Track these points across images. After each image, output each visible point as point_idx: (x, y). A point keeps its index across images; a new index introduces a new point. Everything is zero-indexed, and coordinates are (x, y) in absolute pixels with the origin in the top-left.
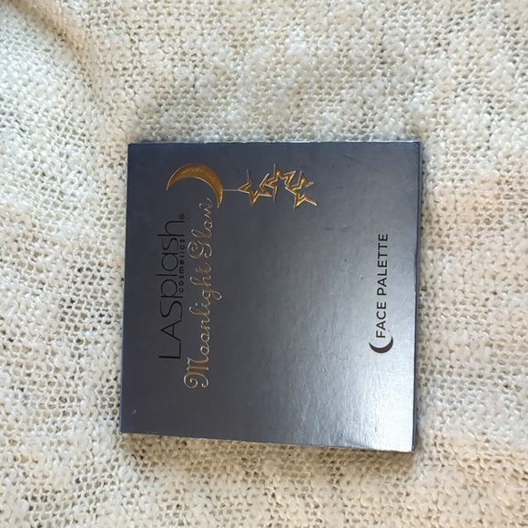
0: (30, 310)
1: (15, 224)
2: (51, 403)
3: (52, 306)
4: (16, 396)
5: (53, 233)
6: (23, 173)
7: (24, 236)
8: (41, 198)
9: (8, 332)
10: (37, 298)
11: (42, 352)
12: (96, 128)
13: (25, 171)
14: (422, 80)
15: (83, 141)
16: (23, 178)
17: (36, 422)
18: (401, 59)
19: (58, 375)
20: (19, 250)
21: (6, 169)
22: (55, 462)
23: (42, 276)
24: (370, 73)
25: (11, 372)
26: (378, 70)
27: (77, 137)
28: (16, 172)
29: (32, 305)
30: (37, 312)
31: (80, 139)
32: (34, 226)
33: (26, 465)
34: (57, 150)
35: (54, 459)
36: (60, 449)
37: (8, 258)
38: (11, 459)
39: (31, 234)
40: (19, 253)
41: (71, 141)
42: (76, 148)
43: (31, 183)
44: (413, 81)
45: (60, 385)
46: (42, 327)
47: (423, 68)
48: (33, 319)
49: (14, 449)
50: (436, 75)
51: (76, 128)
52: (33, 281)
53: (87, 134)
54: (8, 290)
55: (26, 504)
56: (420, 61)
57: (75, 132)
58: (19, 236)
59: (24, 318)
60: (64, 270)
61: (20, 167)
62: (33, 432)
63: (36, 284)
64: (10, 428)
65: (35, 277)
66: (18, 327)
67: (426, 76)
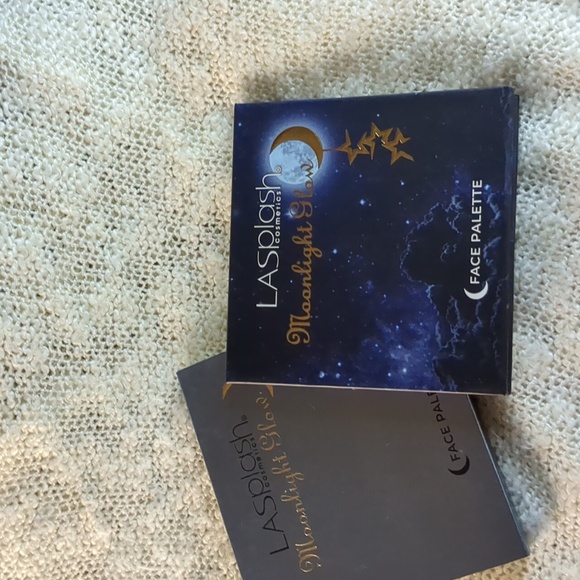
0: (72, 179)
1: (70, 97)
2: (79, 267)
3: (94, 178)
4: (46, 256)
5: (106, 110)
6: (83, 49)
7: (76, 109)
8: (98, 75)
9: (48, 197)
10: (81, 169)
11: (77, 219)
12: (164, 12)
13: (86, 47)
14: (496, 38)
15: (149, 22)
16: (84, 53)
17: (62, 282)
18: (479, 12)
19: (89, 242)
20: (69, 121)
21: (69, 42)
22: (75, 320)
23: (88, 148)
24: (445, 18)
25: (45, 233)
26: (454, 18)
27: (144, 17)
28: (77, 47)
29: (74, 175)
30: (78, 182)
31: (146, 20)
32: (87, 100)
33: (49, 318)
34: (121, 28)
35: (74, 317)
36: (81, 309)
37: (58, 128)
38: (36, 311)
39: (83, 109)
40: (69, 125)
41: (138, 20)
42: (141, 27)
43: (90, 60)
44: (487, 37)
45: (89, 251)
46: (80, 196)
47: (500, 27)
48: (73, 187)
49: (40, 302)
50: (512, 37)
51: (144, 8)
52: (79, 151)
53: (154, 15)
54: (54, 157)
55: (46, 352)
56: (498, 20)
57: (142, 12)
58: (71, 108)
59: (65, 186)
60: (110, 146)
61: (82, 43)
62: (58, 291)
63: (81, 155)
64: (38, 284)
65: (81, 149)
66: (58, 193)
67: (501, 35)
